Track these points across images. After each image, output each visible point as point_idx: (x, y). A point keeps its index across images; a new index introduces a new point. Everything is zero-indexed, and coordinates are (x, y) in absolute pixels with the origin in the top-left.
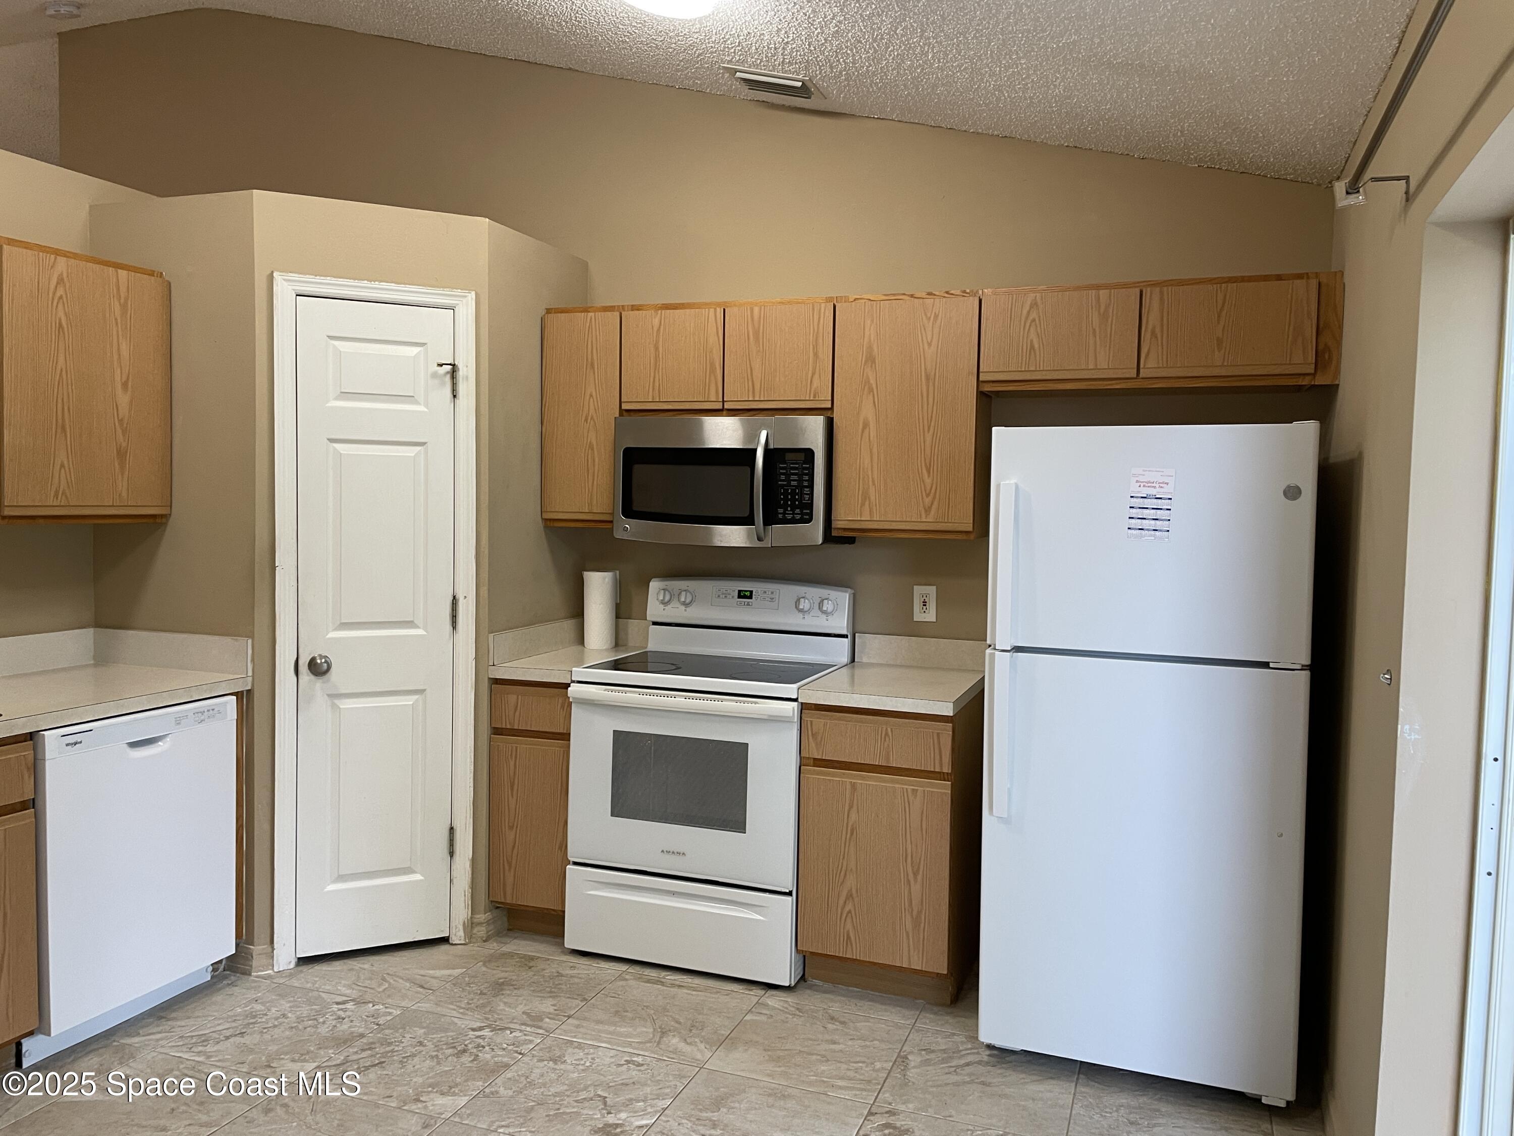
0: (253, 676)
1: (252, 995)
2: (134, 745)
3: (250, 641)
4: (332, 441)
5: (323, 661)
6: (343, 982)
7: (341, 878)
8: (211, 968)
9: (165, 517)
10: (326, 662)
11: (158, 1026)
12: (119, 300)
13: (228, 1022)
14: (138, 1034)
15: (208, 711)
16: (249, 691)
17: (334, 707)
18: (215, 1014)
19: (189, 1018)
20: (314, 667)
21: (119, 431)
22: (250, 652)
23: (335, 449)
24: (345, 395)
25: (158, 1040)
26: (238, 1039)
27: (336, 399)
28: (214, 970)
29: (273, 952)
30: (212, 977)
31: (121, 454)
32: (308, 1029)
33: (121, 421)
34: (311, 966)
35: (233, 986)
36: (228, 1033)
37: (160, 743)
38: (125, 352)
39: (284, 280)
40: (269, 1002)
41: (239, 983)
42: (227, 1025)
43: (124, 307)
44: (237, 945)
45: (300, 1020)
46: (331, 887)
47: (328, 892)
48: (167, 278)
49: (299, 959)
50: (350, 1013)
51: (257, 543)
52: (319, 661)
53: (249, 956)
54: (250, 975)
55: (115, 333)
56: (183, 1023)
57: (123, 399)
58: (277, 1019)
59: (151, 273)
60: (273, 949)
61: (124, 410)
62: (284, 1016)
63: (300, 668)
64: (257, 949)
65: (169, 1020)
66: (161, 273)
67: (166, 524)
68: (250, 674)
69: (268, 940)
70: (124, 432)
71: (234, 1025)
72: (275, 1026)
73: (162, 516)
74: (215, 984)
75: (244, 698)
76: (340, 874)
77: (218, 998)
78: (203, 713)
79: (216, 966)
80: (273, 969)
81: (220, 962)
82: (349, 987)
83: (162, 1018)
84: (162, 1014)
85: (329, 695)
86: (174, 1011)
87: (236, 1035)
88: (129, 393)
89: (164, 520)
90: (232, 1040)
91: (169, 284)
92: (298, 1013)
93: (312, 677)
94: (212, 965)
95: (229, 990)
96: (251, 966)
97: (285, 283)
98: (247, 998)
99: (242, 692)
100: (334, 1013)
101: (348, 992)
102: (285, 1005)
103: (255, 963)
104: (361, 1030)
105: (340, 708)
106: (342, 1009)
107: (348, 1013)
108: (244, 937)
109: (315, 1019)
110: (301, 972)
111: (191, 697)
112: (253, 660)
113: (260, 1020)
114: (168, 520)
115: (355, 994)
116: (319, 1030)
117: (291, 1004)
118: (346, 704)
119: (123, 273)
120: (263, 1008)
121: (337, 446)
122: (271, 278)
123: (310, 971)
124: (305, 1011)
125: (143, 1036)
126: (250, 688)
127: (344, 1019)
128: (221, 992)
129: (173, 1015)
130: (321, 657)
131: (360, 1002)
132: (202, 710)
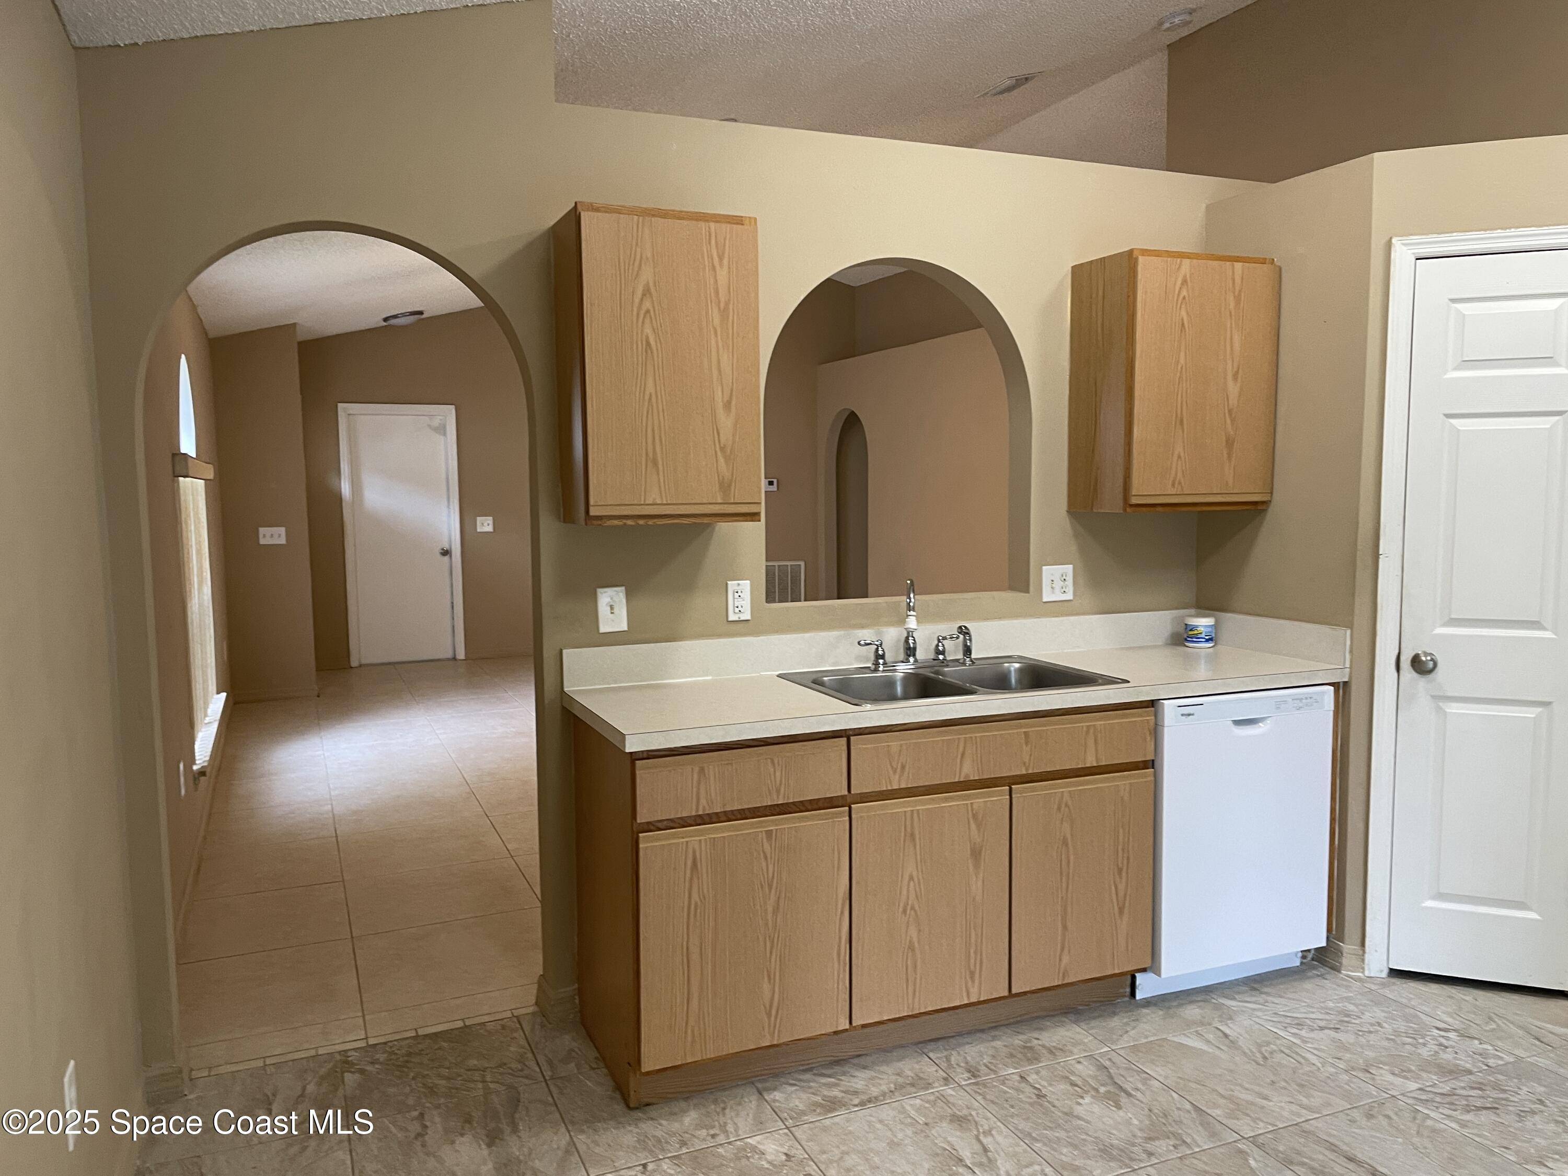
0: (1350, 668)
1: (1343, 993)
2: (1237, 723)
3: (1349, 632)
4: (1448, 416)
5: (1429, 658)
6: (1443, 1008)
7: (1441, 896)
8: (1300, 955)
9: (1266, 503)
10: (1432, 660)
11: (1252, 996)
12: (1234, 293)
13: (1321, 1013)
14: (1234, 999)
15: (1306, 698)
16: (1345, 683)
17: (1440, 710)
18: (1308, 1001)
19: (1281, 997)
20: (1416, 662)
21: (1228, 421)
22: (1348, 643)
23: (1451, 425)
24: (1467, 364)
25: (1254, 1010)
26: (1332, 1033)
27: (1456, 369)
28: (1304, 957)
29: (1363, 955)
30: (1302, 963)
31: (1230, 443)
32: (1407, 1046)
33: (1230, 411)
34: (1404, 981)
35: (1324, 978)
36: (1322, 1024)
37: (1260, 724)
38: (1237, 345)
39: (1403, 244)
40: (1361, 1005)
41: (1327, 976)
42: (1321, 1016)
43: (1238, 299)
44: (1328, 938)
45: (1397, 1033)
46: (1429, 903)
47: (1427, 908)
48: (1278, 264)
49: (1391, 969)
50: (1454, 1044)
51: (1360, 530)
52: (1424, 659)
53: (1339, 953)
54: (1339, 971)
55: (1229, 326)
56: (1276, 1001)
57: (1233, 389)
58: (1372, 1025)
59: (1263, 261)
60: (1364, 952)
61: (1233, 401)
62: (1379, 1024)
63: (1402, 665)
64: (1348, 948)
65: (1262, 993)
66: (1273, 260)
67: (1265, 511)
68: (1348, 665)
69: (1359, 941)
70: (1233, 421)
71: (1327, 1017)
72: (1370, 1032)
73: (1263, 503)
74: (1304, 971)
75: (1342, 689)
76: (1441, 891)
77: (1308, 985)
78: (1301, 700)
79: (1304, 953)
80: (1363, 972)
81: (1309, 951)
82: (1449, 1014)
83: (1255, 989)
84: (1255, 986)
85: (1433, 697)
86: (1267, 986)
87: (1330, 1029)
88: (1238, 385)
89: (1264, 507)
90: (1326, 1031)
91: (1280, 269)
92: (1395, 1026)
93: (1415, 675)
94: (1302, 951)
95: (1319, 981)
96: (1341, 963)
97: (1404, 248)
98: (1338, 995)
99: (1339, 683)
100: (1434, 1039)
101: (1449, 1020)
102: (1379, 1014)
103: (1345, 961)
104: (1468, 1066)
105: (1446, 712)
106: (1443, 1037)
107: (1451, 1043)
108: (1334, 933)
109: (1414, 1038)
110: (1394, 984)
111: (1291, 683)
112: (1351, 652)
113: (1354, 1021)
114: (1268, 507)
115: (1457, 1024)
116: (1419, 1051)
117: (1386, 1015)
118: (1453, 709)
119: (1238, 266)
120: (1356, 1009)
121: (1453, 421)
122: (1389, 246)
123: (1404, 985)
124: (1401, 1026)
125: (1240, 1001)
126: (1346, 680)
127: (1446, 1047)
128: (1312, 980)
129: (1266, 990)
130: (1426, 654)
131: (1464, 1035)
132: (1301, 697)
